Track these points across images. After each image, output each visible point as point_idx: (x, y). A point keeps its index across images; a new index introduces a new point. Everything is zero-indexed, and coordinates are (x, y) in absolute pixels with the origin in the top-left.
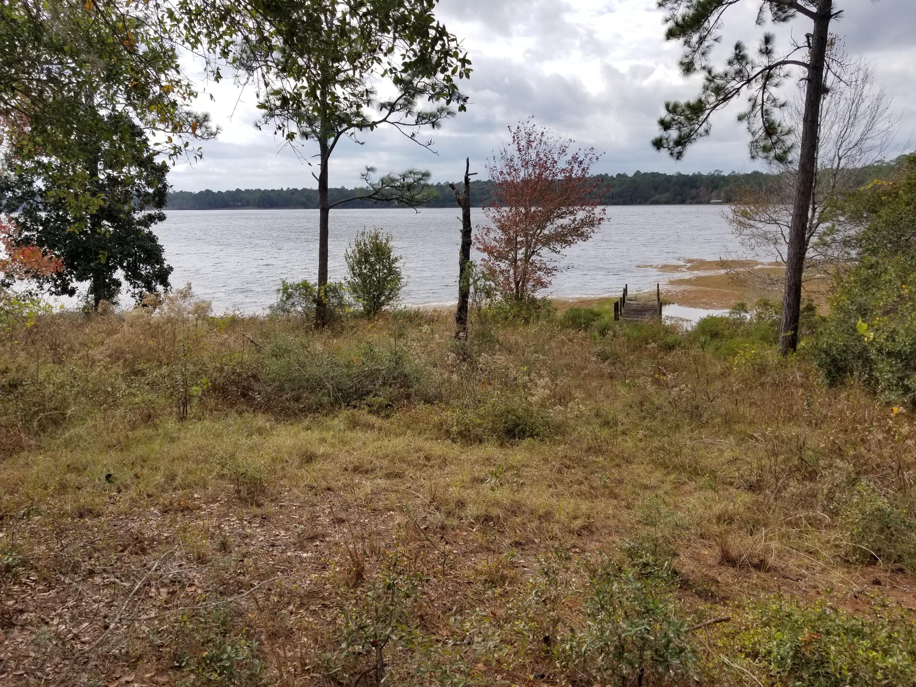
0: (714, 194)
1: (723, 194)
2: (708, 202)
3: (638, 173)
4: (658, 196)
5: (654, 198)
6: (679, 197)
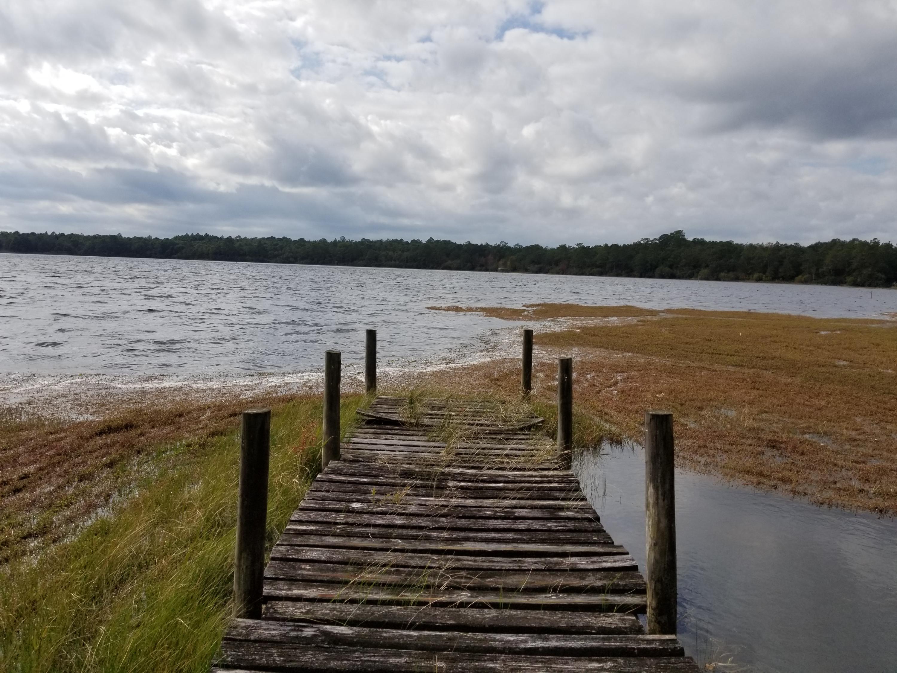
0: (501, 262)
1: (509, 263)
2: (496, 270)
3: (431, 240)
4: (449, 262)
5: (446, 264)
6: (469, 264)
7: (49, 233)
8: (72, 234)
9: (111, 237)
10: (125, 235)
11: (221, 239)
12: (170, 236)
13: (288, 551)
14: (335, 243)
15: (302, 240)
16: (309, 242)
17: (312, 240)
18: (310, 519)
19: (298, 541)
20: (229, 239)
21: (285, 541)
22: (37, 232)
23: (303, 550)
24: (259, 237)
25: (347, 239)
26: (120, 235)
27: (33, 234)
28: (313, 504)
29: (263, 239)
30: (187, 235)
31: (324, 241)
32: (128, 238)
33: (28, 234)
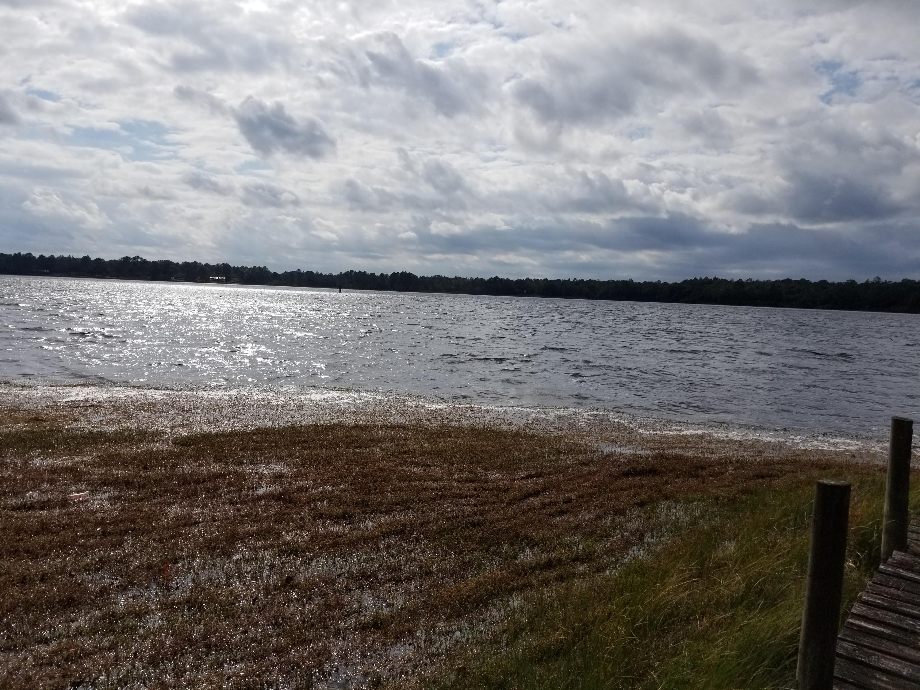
7: (571, 280)
8: (590, 280)
9: (624, 282)
10: (636, 280)
11: (731, 282)
12: (679, 280)
13: (855, 650)
14: (867, 285)
15: (824, 282)
16: (833, 284)
17: (836, 282)
18: (877, 618)
19: (866, 641)
20: (740, 282)
21: (848, 636)
22: (562, 279)
23: (875, 655)
24: (773, 279)
25: (883, 280)
26: (631, 281)
27: (559, 280)
28: (879, 599)
29: (777, 282)
30: (695, 279)
31: (852, 284)
32: (639, 283)
33: (554, 281)
